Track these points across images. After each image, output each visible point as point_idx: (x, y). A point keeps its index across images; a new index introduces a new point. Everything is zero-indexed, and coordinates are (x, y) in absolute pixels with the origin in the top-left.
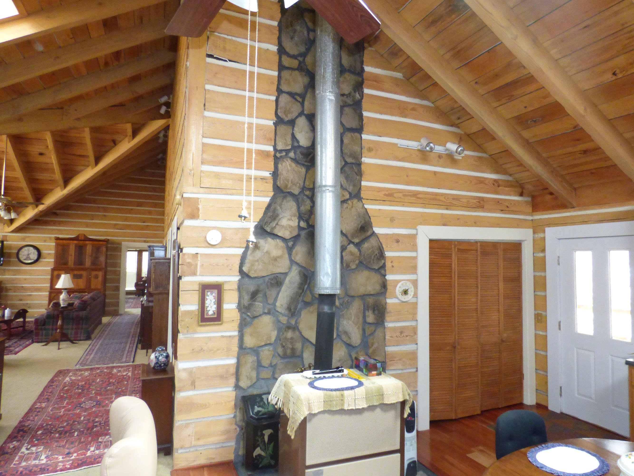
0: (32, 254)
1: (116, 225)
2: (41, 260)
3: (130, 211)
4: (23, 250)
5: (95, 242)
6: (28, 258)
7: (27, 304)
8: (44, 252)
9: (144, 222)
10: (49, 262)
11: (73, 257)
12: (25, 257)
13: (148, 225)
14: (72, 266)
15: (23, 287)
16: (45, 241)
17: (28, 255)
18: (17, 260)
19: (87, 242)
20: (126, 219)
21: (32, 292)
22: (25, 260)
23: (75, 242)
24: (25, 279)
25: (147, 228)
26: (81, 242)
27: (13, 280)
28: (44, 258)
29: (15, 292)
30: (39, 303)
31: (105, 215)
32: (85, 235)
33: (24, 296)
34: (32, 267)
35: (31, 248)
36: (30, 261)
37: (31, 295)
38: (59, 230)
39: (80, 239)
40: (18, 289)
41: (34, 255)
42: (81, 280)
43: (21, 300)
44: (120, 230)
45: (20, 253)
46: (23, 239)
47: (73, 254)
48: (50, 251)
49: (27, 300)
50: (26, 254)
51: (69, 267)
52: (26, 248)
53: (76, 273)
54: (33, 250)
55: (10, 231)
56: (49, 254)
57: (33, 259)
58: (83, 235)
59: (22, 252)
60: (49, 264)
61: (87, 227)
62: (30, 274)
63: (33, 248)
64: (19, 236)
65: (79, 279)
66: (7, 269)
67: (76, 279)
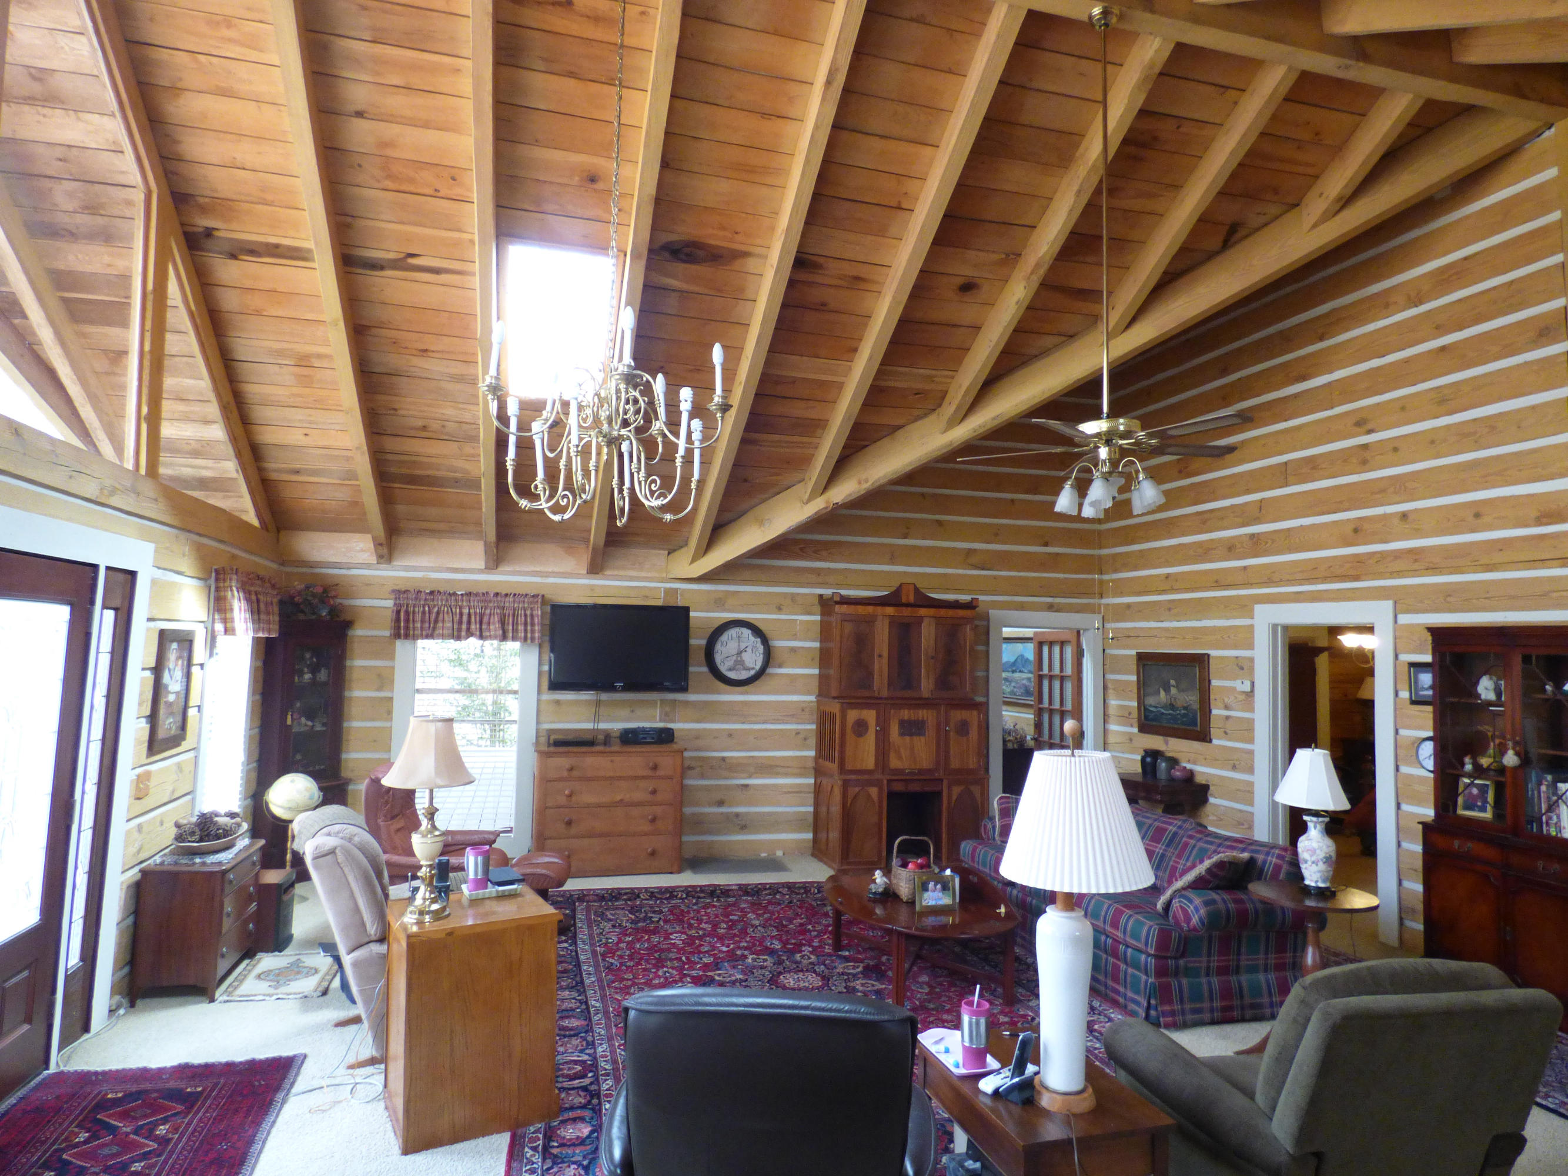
0: (749, 650)
1: (970, 552)
2: (770, 670)
3: (1008, 509)
4: (724, 638)
5: (943, 612)
6: (739, 664)
7: (737, 815)
8: (779, 644)
9: (1046, 544)
10: (793, 678)
11: (885, 661)
12: (730, 663)
13: (1057, 554)
14: (885, 693)
15: (723, 759)
16: (779, 609)
17: (740, 653)
18: (705, 669)
19: (923, 612)
20: (996, 534)
21: (750, 777)
22: (730, 670)
23: (890, 610)
24: (730, 734)
25: (1053, 562)
26: (907, 612)
27: (698, 735)
28: (780, 666)
29: (702, 776)
30: (770, 814)
31: (939, 523)
32: (917, 590)
33: (728, 788)
34: (746, 693)
35: (746, 632)
36: (744, 675)
37: (747, 786)
38: (817, 572)
39: (904, 600)
40: (712, 768)
41: (754, 659)
42: (923, 739)
43: (721, 803)
44: (983, 569)
45: (718, 647)
46: (719, 603)
47: (885, 654)
48: (795, 640)
49: (738, 805)
50: (735, 652)
51: (876, 695)
52: (733, 632)
53: (906, 718)
54: (752, 638)
55: (695, 575)
56: (793, 650)
57: (751, 665)
58: (912, 588)
59: (722, 644)
60: (792, 684)
61: (892, 561)
62: (744, 719)
63: (749, 632)
64: (709, 592)
65: (915, 738)
66: (680, 701)
67: (907, 738)
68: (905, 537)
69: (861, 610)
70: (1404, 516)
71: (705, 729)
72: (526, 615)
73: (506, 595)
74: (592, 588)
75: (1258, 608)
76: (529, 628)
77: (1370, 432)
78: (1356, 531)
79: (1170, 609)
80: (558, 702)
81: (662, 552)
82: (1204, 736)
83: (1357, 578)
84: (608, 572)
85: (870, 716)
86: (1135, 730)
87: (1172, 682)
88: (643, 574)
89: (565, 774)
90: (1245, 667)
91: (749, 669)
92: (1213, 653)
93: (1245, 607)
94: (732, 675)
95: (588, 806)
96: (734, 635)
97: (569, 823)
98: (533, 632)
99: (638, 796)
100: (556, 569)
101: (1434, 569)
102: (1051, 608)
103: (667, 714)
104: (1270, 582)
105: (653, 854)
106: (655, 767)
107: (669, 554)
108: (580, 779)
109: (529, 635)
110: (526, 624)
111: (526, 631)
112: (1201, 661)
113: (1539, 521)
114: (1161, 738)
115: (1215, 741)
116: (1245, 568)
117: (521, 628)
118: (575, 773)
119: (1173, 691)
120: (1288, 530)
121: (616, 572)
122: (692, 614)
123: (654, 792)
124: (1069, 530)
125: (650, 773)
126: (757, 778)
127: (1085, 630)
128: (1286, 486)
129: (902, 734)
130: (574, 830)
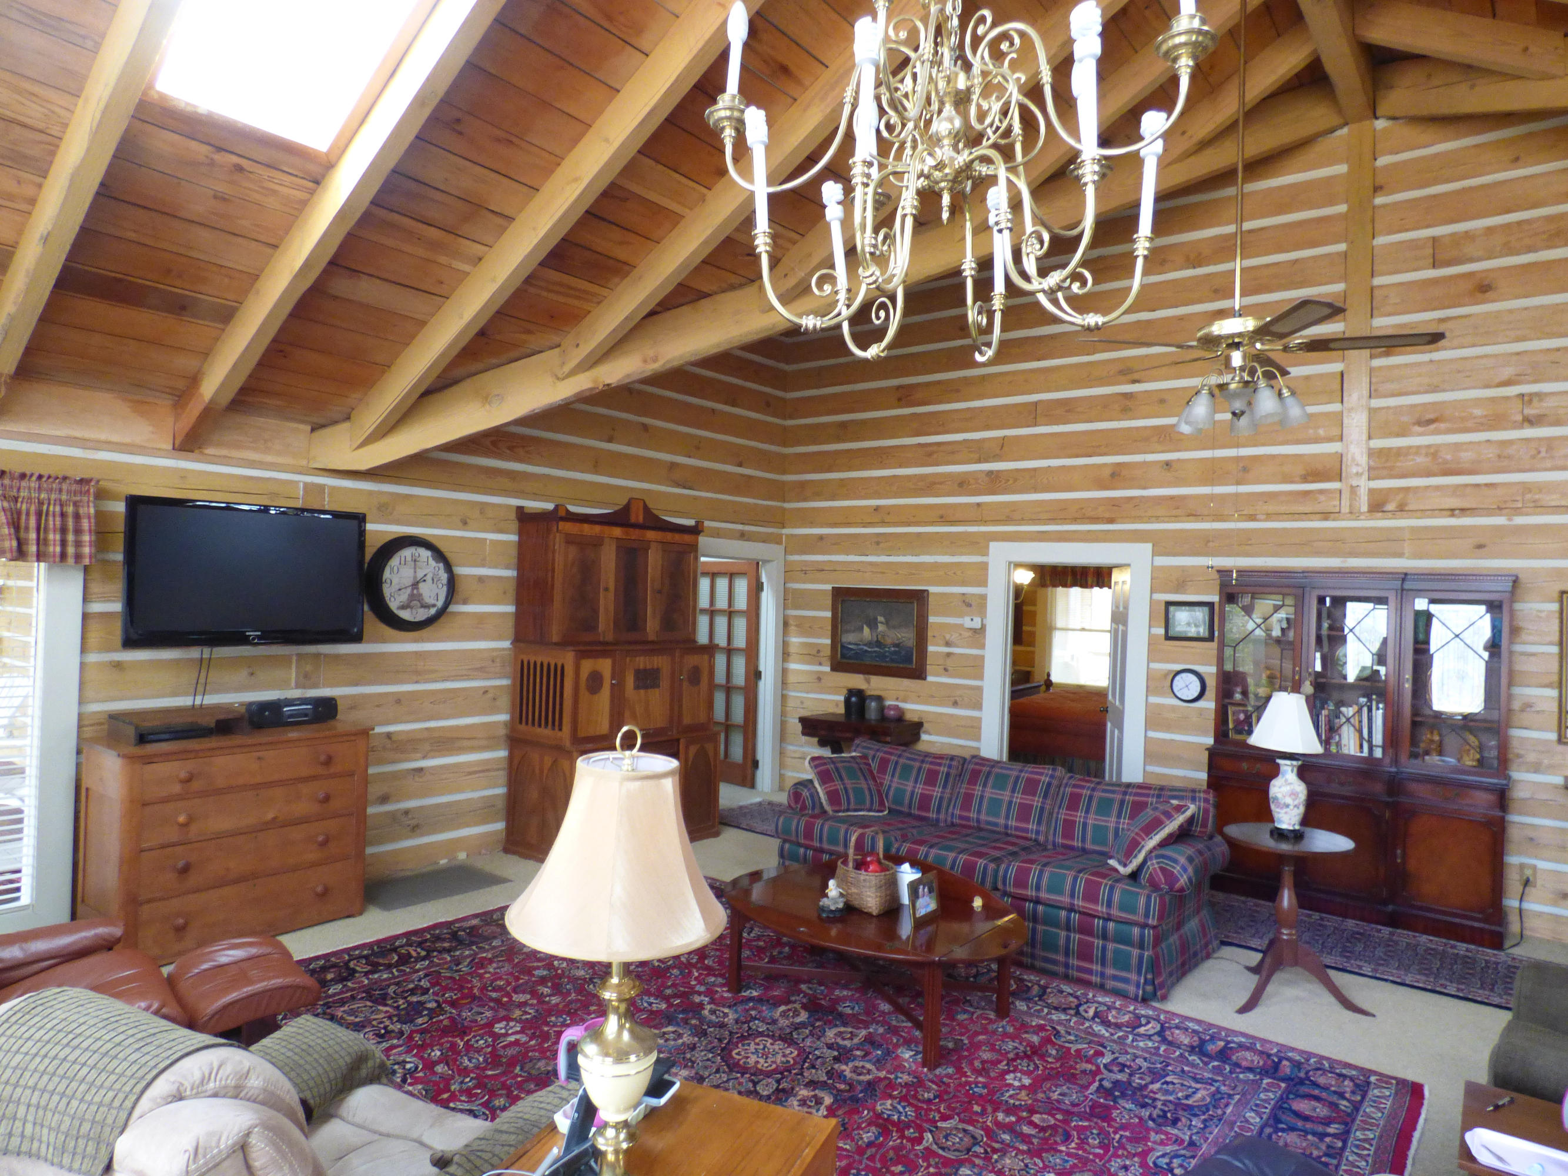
0: (428, 579)
1: (673, 466)
2: (453, 608)
4: (394, 562)
5: (669, 536)
6: (415, 599)
7: (406, 812)
8: (465, 572)
9: (740, 465)
10: (481, 617)
11: (611, 595)
12: (404, 597)
13: (750, 477)
14: (610, 637)
15: (392, 735)
16: (465, 523)
17: (415, 585)
19: (651, 535)
20: (697, 448)
21: (424, 757)
22: (403, 607)
23: (617, 532)
24: (398, 700)
25: (743, 486)
26: (635, 534)
28: (465, 602)
31: (645, 427)
32: (646, 509)
33: (396, 776)
34: (422, 640)
35: (425, 554)
36: (421, 615)
37: (420, 770)
38: (512, 475)
39: (633, 520)
41: (434, 593)
42: (657, 691)
44: (685, 487)
45: (386, 573)
46: (385, 510)
47: (612, 586)
48: (483, 566)
49: (410, 797)
50: (409, 582)
51: (601, 639)
52: (407, 553)
53: (642, 667)
54: (432, 563)
55: (363, 467)
56: (481, 579)
57: (432, 601)
58: (641, 504)
59: (392, 569)
60: (479, 626)
61: (596, 469)
62: (418, 675)
63: (429, 553)
64: (371, 493)
65: (649, 690)
66: (325, 655)
67: (642, 691)
68: (610, 440)
69: (587, 529)
70: (1168, 464)
71: (364, 696)
72: (63, 515)
73: (23, 476)
74: (184, 474)
75: (993, 545)
76: (71, 537)
77: (1134, 382)
78: (1113, 475)
79: (878, 543)
80: (118, 666)
81: (302, 427)
82: (918, 673)
83: (1111, 521)
84: (210, 451)
85: (605, 666)
86: (827, 669)
87: (880, 619)
88: (269, 458)
89: (177, 788)
90: (977, 605)
91: (427, 606)
92: (932, 589)
93: (979, 545)
94: (405, 615)
95: (219, 836)
96: (409, 558)
97: (185, 870)
98: (78, 544)
99: (303, 807)
100: (115, 438)
101: (1193, 516)
102: (743, 536)
103: (306, 676)
104: (1008, 520)
105: (326, 892)
106: (329, 761)
107: (313, 430)
108: (204, 794)
109: (71, 550)
110: (64, 530)
111: (64, 543)
112: (919, 598)
113: (1305, 479)
114: (861, 676)
115: (930, 678)
116: (978, 505)
117: (54, 537)
118: (196, 785)
119: (881, 628)
120: (1035, 470)
121: (224, 452)
122: (369, 527)
123: (327, 799)
124: (760, 451)
125: (321, 770)
126: (433, 757)
127: (765, 562)
128: (1035, 425)
129: (637, 687)
130: (194, 879)
